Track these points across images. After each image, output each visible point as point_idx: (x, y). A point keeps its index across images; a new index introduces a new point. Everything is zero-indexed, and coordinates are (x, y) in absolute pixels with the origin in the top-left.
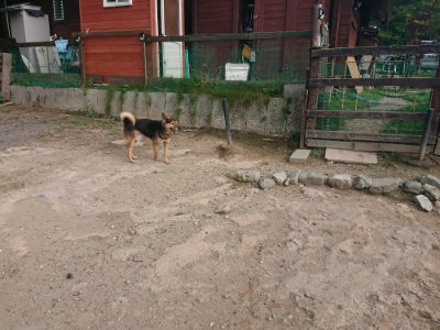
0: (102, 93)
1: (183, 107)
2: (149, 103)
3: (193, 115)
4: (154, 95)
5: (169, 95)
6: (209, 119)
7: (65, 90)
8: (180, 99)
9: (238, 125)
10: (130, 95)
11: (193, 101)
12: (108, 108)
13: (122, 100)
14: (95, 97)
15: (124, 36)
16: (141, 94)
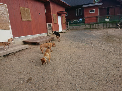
0: (89, 25)
1: (105, 25)
2: (98, 25)
3: (106, 26)
4: (99, 24)
5: (102, 24)
6: (109, 26)
7: (81, 26)
8: (104, 24)
9: (114, 26)
10: (95, 25)
11: (106, 24)
12: (90, 27)
13: (93, 26)
14: (88, 26)
15: (93, 17)
16: (97, 25)
